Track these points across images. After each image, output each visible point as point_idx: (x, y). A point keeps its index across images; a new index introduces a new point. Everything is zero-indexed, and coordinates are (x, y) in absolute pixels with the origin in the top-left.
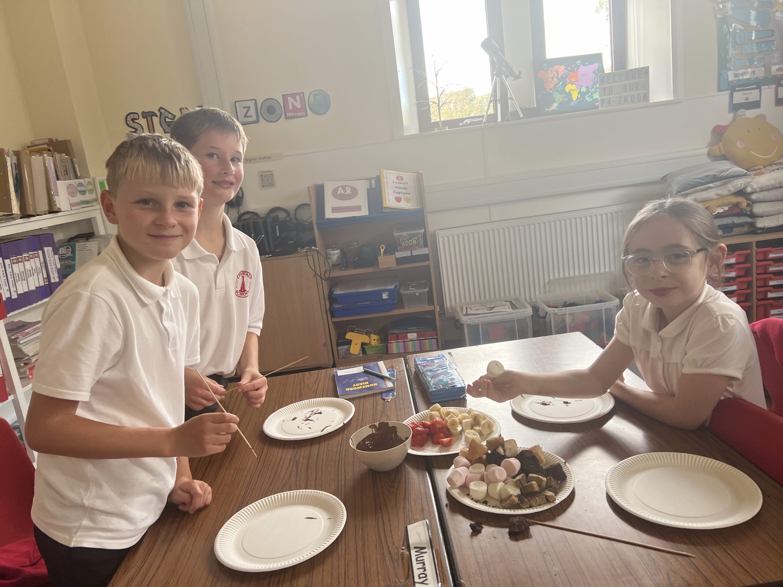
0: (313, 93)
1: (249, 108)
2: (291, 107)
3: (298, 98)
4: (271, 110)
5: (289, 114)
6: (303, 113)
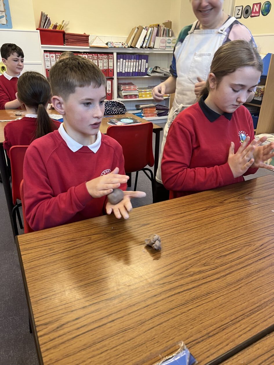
0: (266, 3)
1: (239, 10)
2: (254, 11)
3: (258, 5)
4: (247, 12)
5: (252, 15)
6: (258, 14)
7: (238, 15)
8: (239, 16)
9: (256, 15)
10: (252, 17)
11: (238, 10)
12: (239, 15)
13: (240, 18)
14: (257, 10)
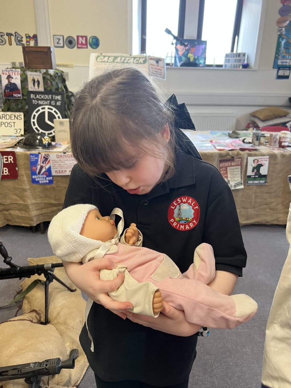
2: (80, 42)
3: (84, 38)
4: (70, 42)
5: (79, 46)
6: (86, 47)
7: (58, 43)
8: (62, 45)
9: (84, 46)
10: (78, 48)
11: (58, 39)
12: (60, 44)
13: (63, 47)
14: (84, 42)
